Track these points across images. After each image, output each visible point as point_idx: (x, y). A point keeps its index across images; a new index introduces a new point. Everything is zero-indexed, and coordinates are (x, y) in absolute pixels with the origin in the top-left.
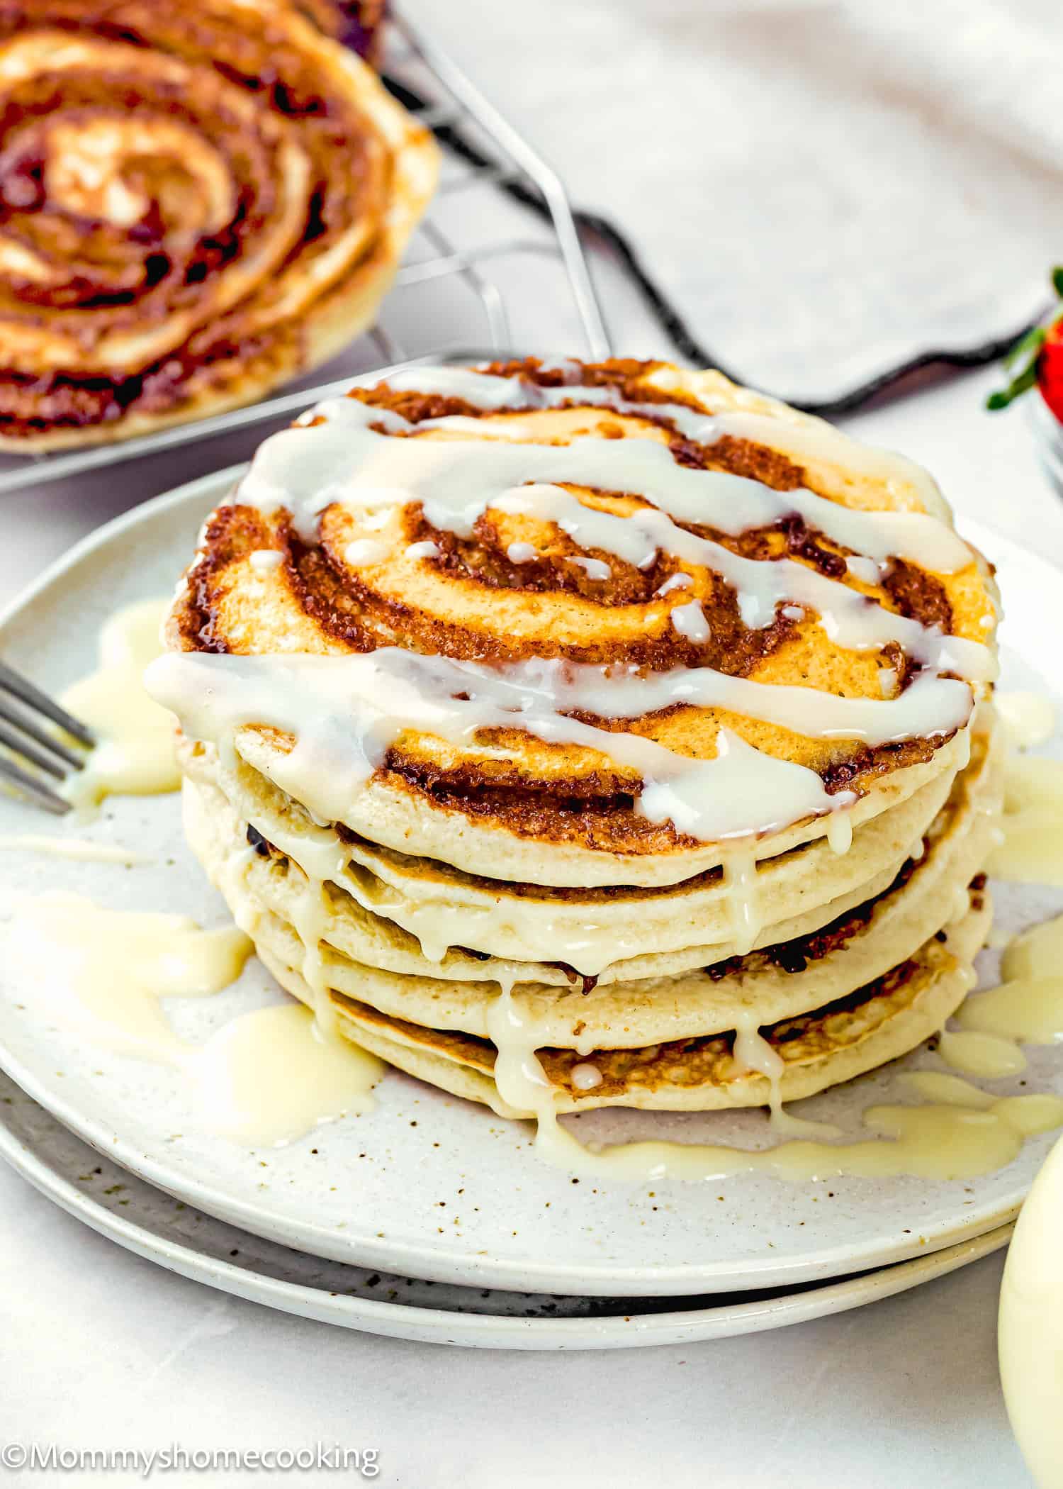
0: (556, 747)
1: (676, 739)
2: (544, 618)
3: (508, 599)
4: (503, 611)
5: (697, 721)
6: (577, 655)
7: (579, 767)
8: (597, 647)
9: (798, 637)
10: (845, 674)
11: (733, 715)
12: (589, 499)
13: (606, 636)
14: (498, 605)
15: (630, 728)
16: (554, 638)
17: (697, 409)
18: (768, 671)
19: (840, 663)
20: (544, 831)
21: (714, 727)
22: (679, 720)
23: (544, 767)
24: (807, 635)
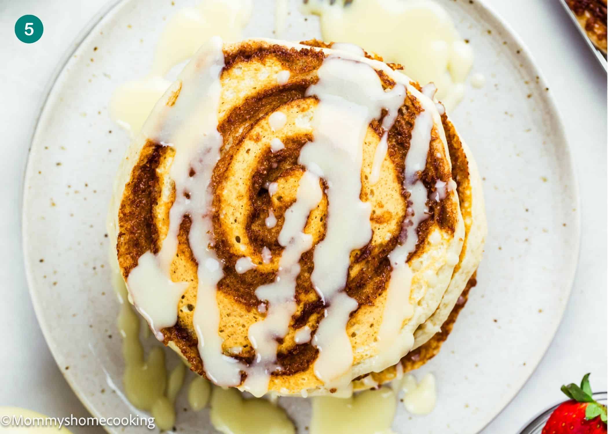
0: (168, 214)
1: (180, 264)
2: (235, 202)
3: (244, 186)
4: (237, 184)
5: (191, 272)
6: (216, 218)
7: (160, 225)
8: (220, 226)
9: (249, 311)
10: (235, 332)
11: (197, 286)
12: (318, 214)
13: (228, 230)
14: (241, 182)
15: (181, 244)
16: (223, 208)
17: (410, 257)
18: (225, 299)
19: (240, 329)
20: (125, 215)
21: (189, 279)
22: (189, 265)
23: (160, 211)
24: (251, 315)
